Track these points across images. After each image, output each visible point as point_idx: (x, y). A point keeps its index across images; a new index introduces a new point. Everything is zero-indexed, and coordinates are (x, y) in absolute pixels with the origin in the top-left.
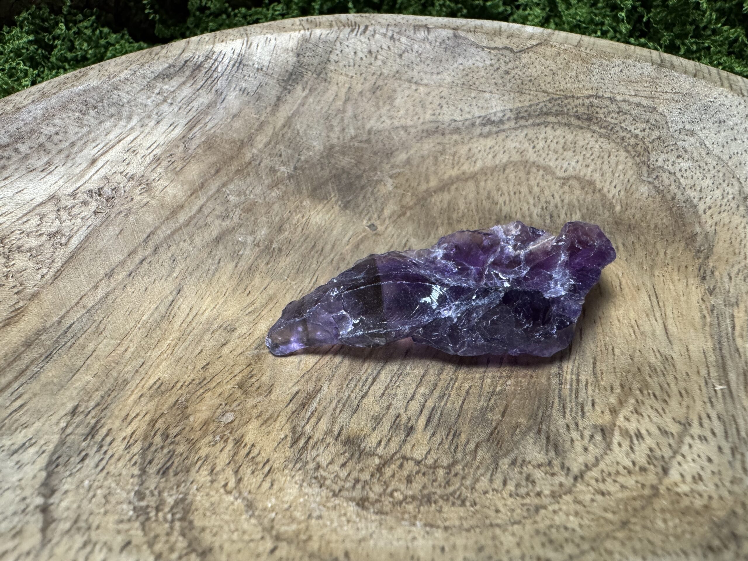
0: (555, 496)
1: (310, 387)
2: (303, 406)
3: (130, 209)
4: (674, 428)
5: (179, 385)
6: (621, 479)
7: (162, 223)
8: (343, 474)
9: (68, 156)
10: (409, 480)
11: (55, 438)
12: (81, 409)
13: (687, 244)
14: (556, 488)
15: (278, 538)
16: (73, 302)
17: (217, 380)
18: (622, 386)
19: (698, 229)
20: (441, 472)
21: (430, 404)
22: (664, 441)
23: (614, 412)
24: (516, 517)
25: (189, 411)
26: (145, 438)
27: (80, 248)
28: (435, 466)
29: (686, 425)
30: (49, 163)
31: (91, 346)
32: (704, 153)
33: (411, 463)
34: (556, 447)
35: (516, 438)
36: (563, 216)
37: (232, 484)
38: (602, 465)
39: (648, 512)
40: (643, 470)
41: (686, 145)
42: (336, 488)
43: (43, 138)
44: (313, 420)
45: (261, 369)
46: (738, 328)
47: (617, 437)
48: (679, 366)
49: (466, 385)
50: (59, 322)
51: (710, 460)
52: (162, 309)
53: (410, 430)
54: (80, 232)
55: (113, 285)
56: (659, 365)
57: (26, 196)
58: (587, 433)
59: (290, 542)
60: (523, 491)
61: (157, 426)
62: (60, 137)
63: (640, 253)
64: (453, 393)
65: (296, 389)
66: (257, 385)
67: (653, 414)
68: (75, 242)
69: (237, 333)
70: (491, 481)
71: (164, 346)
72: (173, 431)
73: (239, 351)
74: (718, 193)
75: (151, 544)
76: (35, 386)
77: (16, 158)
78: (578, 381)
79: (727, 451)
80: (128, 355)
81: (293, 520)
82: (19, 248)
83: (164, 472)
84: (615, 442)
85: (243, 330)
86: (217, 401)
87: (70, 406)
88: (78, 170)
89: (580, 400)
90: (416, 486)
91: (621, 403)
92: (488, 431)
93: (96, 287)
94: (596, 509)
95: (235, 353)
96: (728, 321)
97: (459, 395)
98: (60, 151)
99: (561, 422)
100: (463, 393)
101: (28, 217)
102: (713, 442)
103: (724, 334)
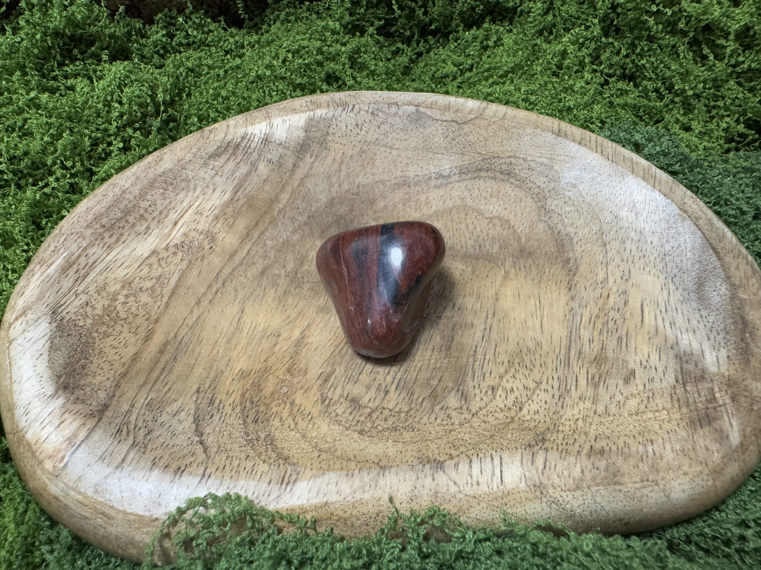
0: (461, 425)
1: (329, 369)
2: (326, 381)
3: (203, 256)
4: (532, 385)
5: (253, 372)
6: (496, 415)
7: (225, 264)
8: (351, 418)
9: (159, 221)
10: (386, 419)
11: (193, 406)
12: (202, 389)
13: (563, 266)
14: (462, 420)
15: (320, 451)
16: (181, 323)
17: (274, 368)
18: (509, 362)
19: (571, 255)
20: (403, 415)
21: (398, 376)
22: (524, 393)
23: (501, 377)
24: (439, 436)
25: (261, 387)
26: (241, 404)
27: (177, 286)
28: (400, 412)
29: (539, 383)
30: (148, 228)
31: (197, 351)
32: (581, 200)
33: (387, 411)
34: (466, 398)
35: (445, 395)
36: (488, 246)
37: (292, 426)
38: (488, 408)
39: (506, 430)
40: (509, 409)
41: (570, 194)
42: (348, 425)
43: (142, 211)
44: (332, 389)
45: (299, 360)
46: (583, 322)
47: (500, 392)
48: (545, 348)
49: (420, 364)
50: (175, 336)
51: (546, 402)
52: (234, 324)
53: (387, 392)
54: (175, 275)
55: (201, 310)
56: (533, 348)
57: (138, 252)
58: (484, 390)
59: (327, 452)
60: (445, 423)
61: (246, 397)
62: (152, 209)
63: (534, 271)
64: (412, 369)
65: (320, 371)
66: (298, 369)
67: (522, 377)
68: (173, 282)
69: (282, 338)
70: (429, 418)
71: (239, 347)
72: (256, 399)
73: (285, 348)
74: (587, 230)
75: (259, 457)
76: (172, 377)
77: (127, 226)
78: (484, 359)
79: (557, 397)
80: (220, 355)
81: (326, 442)
82: (141, 289)
83: (256, 421)
84: (498, 394)
85: (284, 335)
86: (276, 381)
87: (195, 388)
88: (167, 231)
89: (484, 371)
90: (390, 422)
91: (506, 371)
92: (430, 391)
93: (192, 312)
94: (480, 430)
95: (283, 350)
96: (579, 318)
97: (415, 370)
98: (154, 219)
99: (472, 384)
100: (417, 369)
101: (142, 267)
102: (550, 393)
103: (574, 327)
